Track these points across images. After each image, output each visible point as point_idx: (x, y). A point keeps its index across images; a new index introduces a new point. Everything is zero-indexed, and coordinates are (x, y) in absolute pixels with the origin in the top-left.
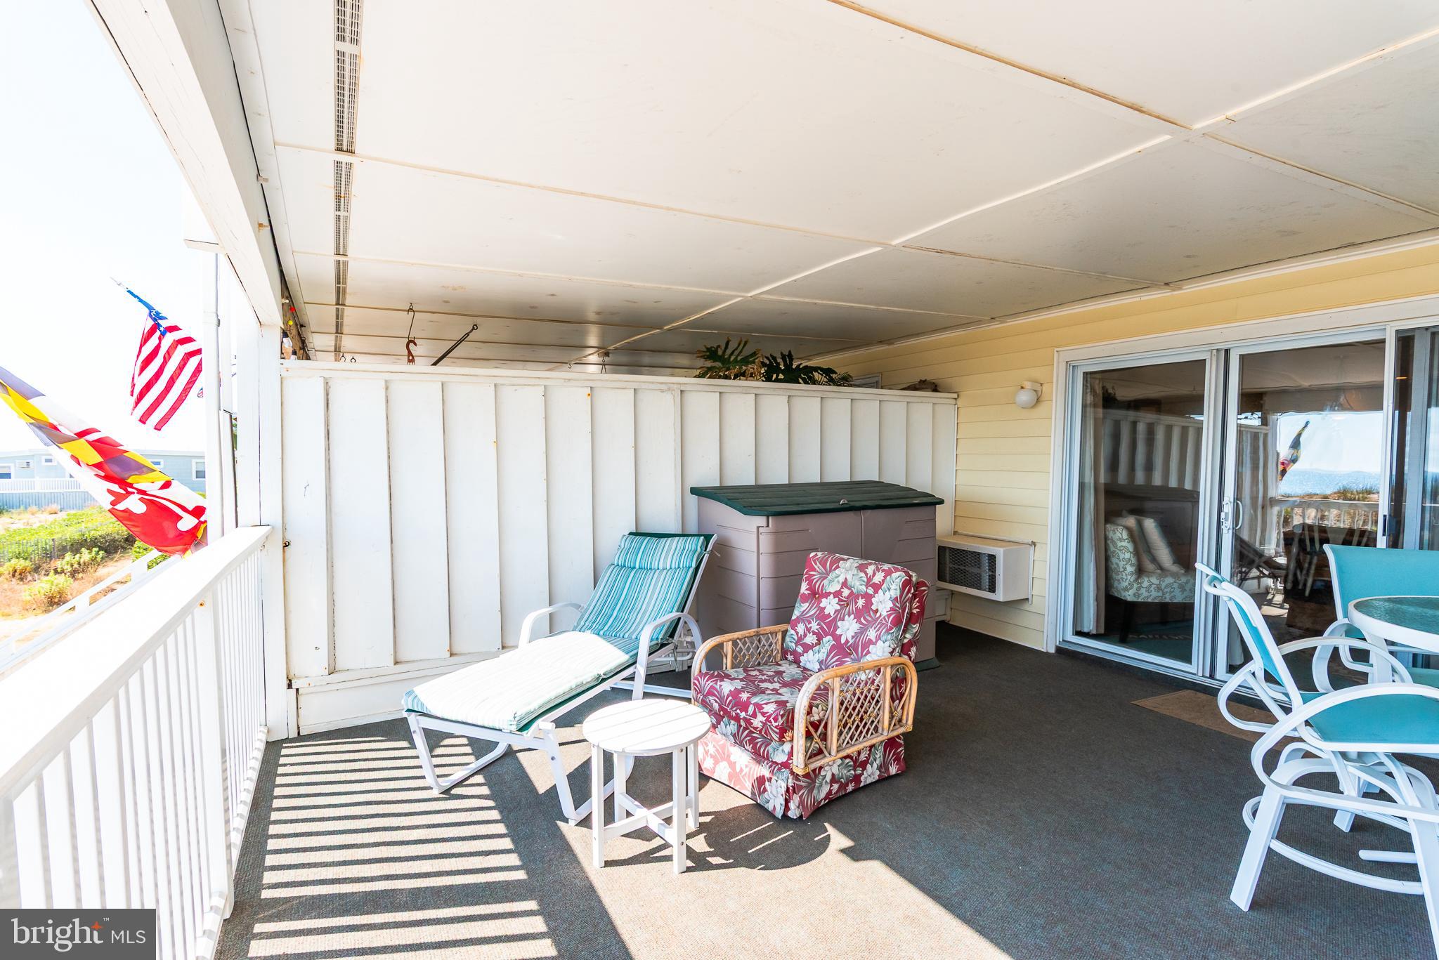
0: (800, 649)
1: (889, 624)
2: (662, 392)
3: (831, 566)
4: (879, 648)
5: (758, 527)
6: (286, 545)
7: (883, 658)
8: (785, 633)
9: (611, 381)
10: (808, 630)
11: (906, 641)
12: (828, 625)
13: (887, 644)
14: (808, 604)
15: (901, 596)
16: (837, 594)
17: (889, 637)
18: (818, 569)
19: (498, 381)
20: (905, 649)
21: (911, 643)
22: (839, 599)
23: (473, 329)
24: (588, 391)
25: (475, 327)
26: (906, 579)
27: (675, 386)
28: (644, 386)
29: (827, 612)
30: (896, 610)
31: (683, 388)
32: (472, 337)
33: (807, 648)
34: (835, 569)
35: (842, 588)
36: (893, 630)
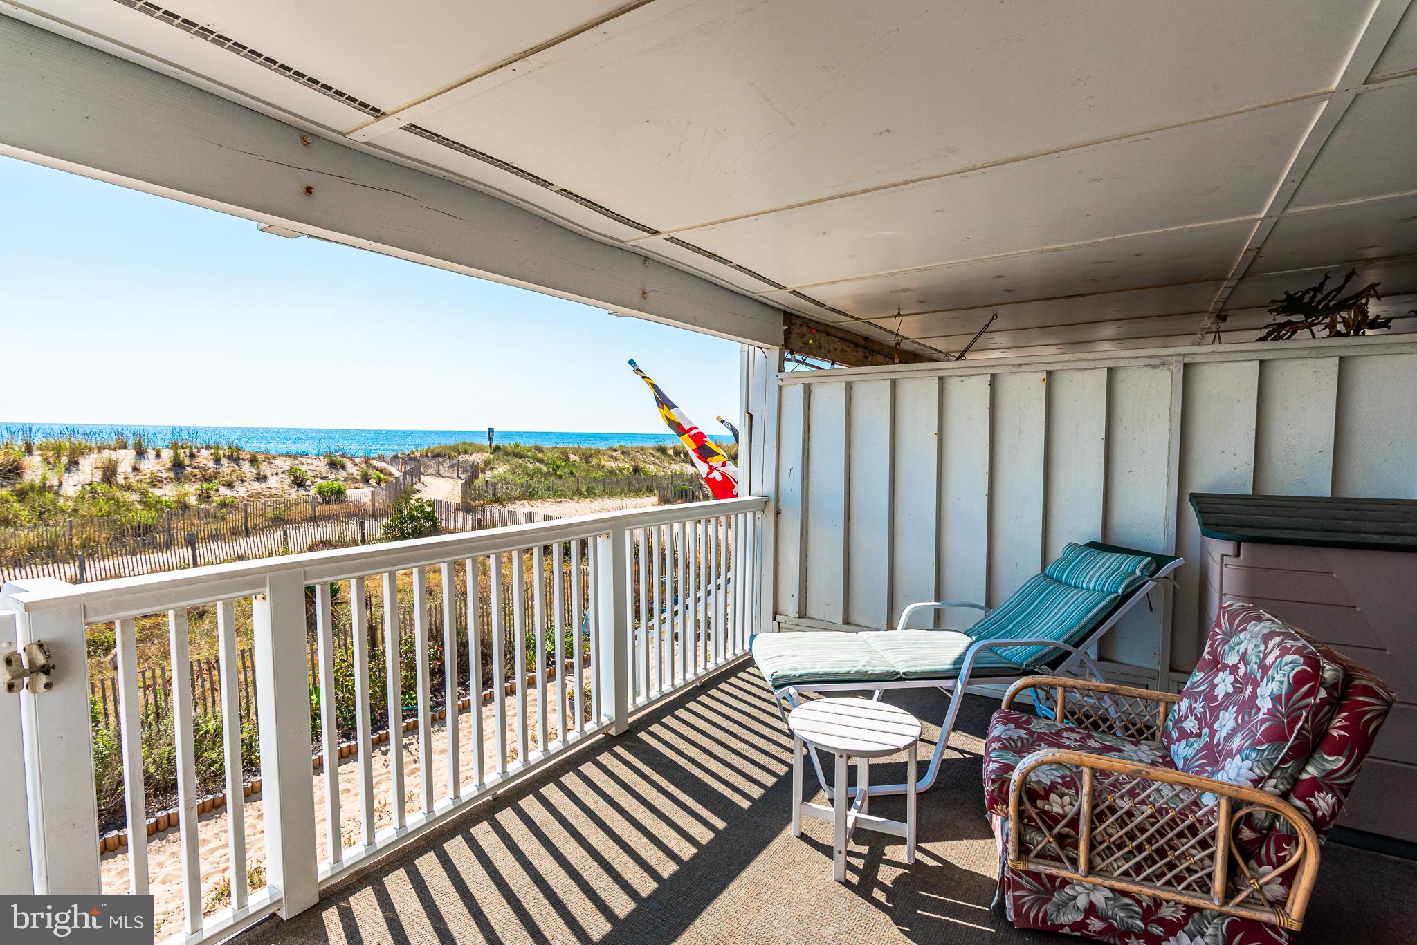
0: (1175, 734)
1: (1258, 735)
2: (1153, 368)
3: (1239, 625)
4: (1234, 765)
5: (1223, 556)
6: (778, 513)
7: (1235, 783)
8: (1169, 706)
9: (1074, 361)
10: (1192, 710)
11: (1305, 776)
12: (1212, 710)
13: (1248, 764)
14: (1202, 674)
15: (1289, 696)
16: (1234, 669)
17: (1254, 755)
18: (1223, 626)
19: (942, 374)
20: (1301, 789)
21: (1315, 786)
22: (1235, 678)
23: (993, 319)
24: (1044, 375)
25: (995, 316)
26: (1303, 671)
27: (1175, 359)
28: (1122, 363)
29: (1217, 692)
30: (1276, 716)
31: (1188, 360)
32: (993, 326)
33: (1184, 735)
34: (1241, 632)
35: (1239, 662)
36: (1264, 747)
